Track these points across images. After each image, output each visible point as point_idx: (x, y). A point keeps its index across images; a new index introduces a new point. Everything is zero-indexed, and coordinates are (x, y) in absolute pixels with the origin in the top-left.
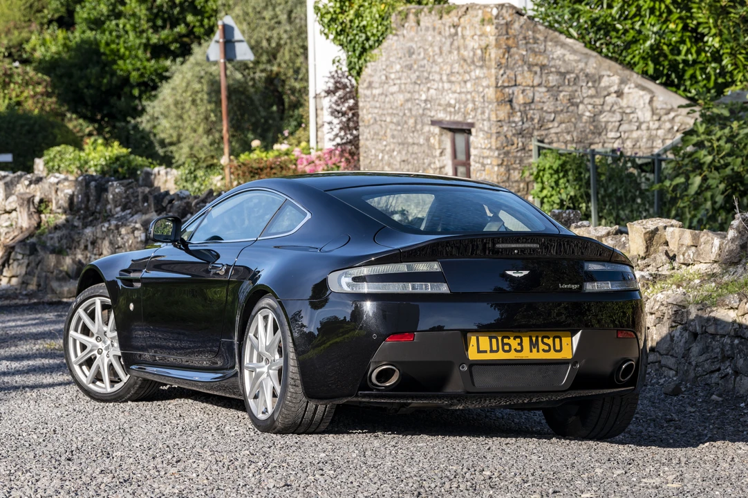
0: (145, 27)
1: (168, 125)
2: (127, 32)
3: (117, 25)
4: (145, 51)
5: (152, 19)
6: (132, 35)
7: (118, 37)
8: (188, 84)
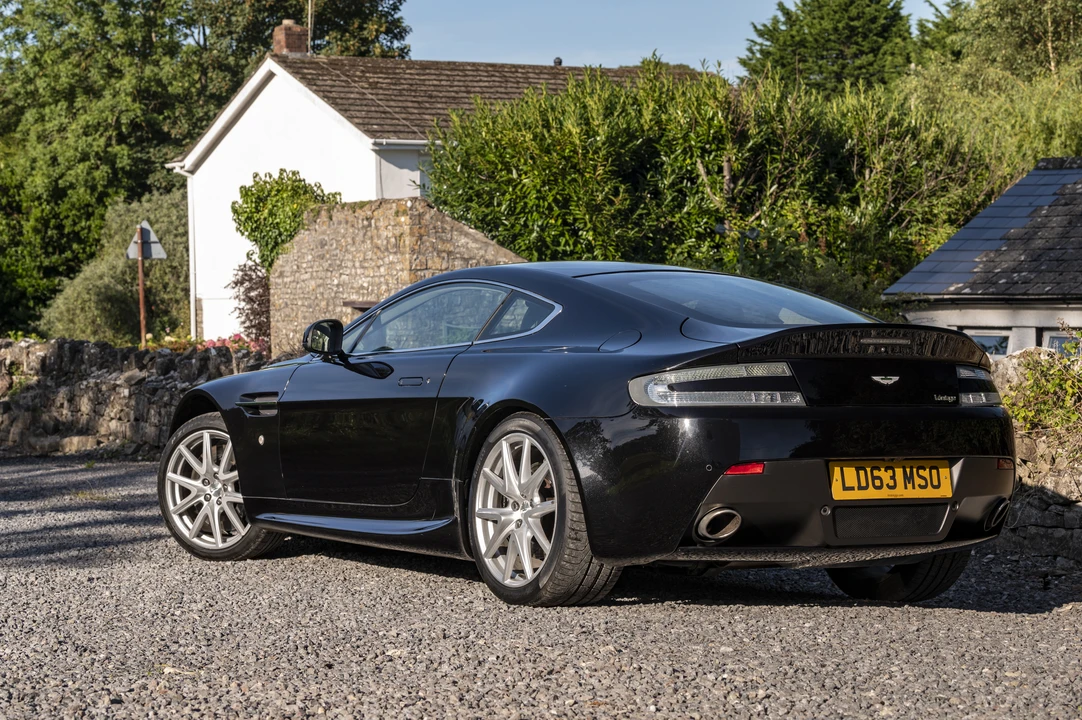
0: (40, 252)
1: (61, 327)
2: (24, 257)
3: (16, 251)
4: (39, 272)
5: (44, 246)
6: (28, 259)
7: (17, 261)
8: (79, 294)
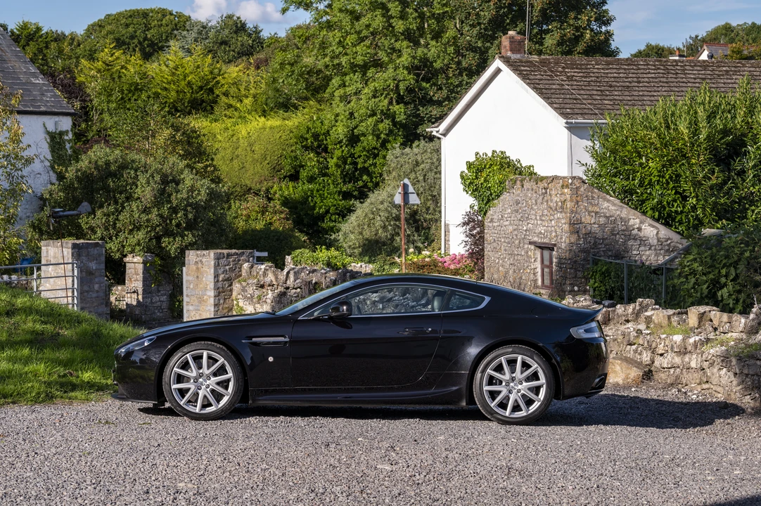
0: (340, 181)
1: (353, 238)
2: (329, 184)
3: (324, 180)
4: (339, 195)
5: (343, 177)
6: (332, 186)
7: (324, 187)
8: (366, 215)
